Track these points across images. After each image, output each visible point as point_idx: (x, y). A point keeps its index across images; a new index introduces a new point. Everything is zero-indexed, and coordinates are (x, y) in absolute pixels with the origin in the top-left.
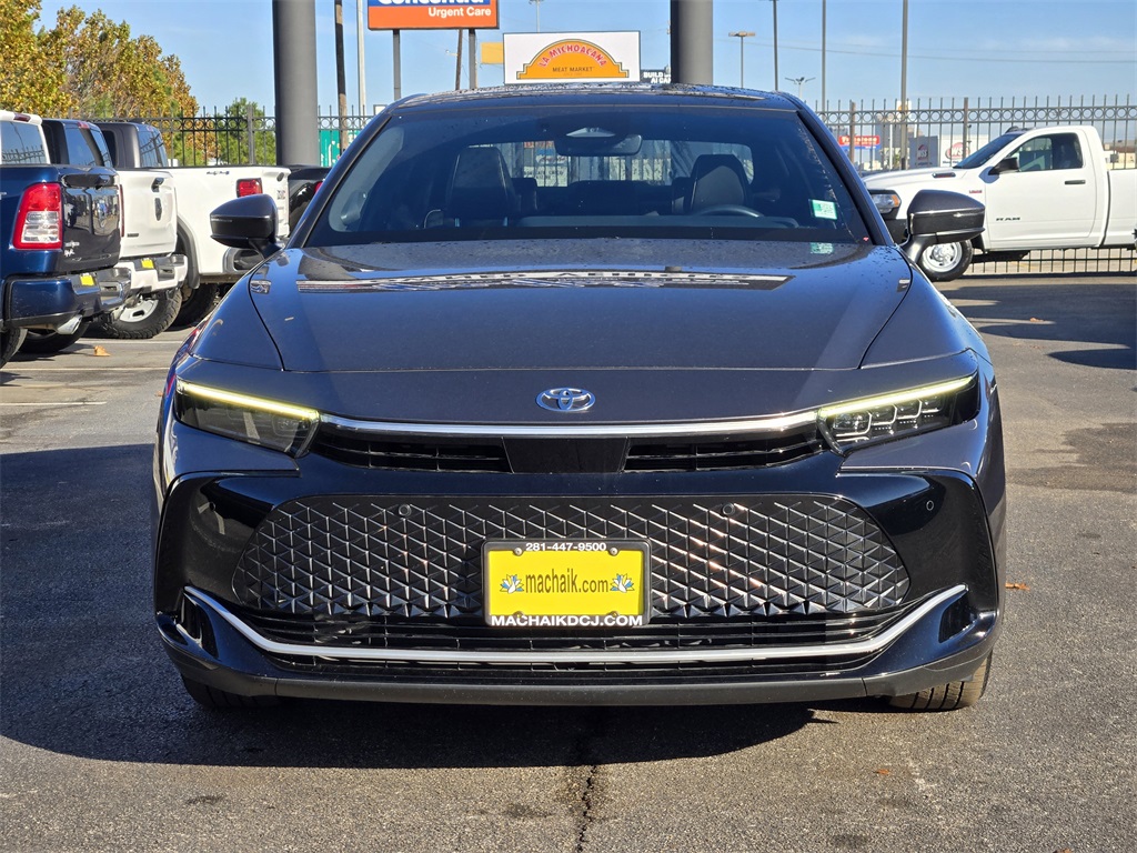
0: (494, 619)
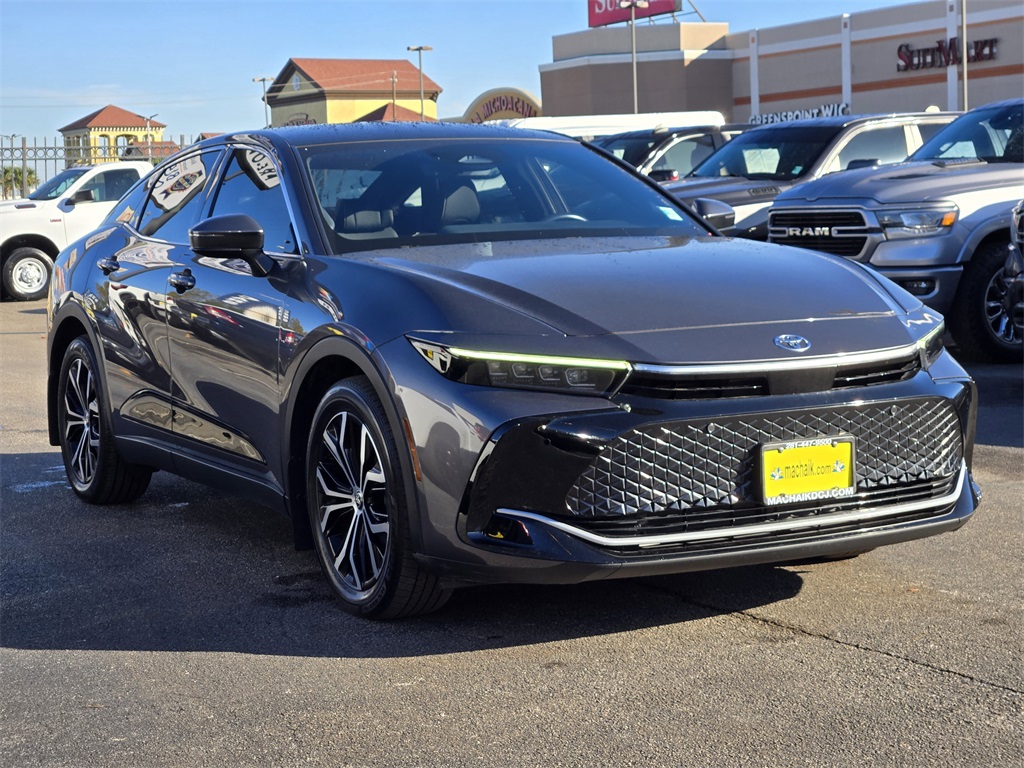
0: (769, 500)
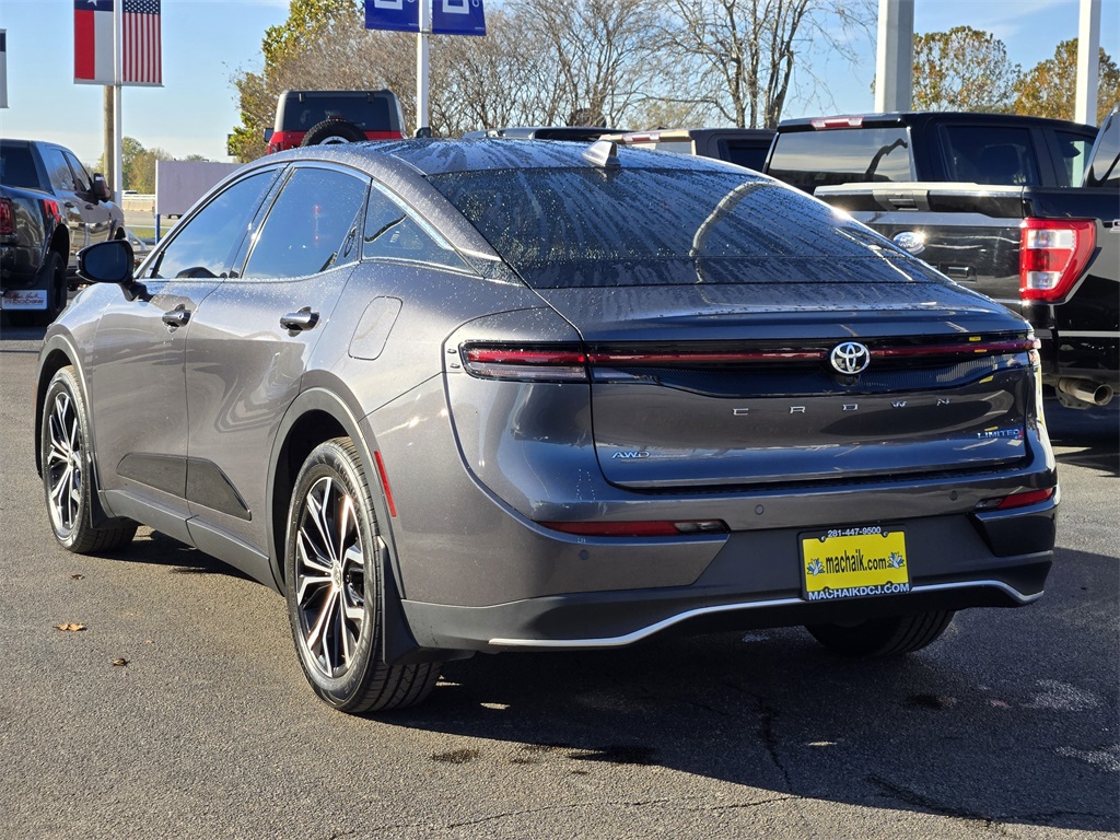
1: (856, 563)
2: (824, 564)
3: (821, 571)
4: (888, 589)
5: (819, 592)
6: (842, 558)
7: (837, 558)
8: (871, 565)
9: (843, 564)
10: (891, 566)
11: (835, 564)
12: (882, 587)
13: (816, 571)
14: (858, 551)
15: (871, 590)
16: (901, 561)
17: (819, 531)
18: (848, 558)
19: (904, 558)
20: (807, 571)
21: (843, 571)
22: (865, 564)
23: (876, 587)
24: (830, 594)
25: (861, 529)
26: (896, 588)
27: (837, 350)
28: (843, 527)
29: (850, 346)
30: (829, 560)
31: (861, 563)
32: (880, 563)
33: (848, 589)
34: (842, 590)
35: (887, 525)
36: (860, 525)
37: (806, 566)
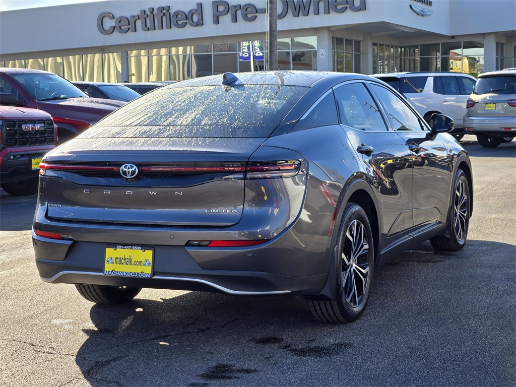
1: (129, 261)
2: (114, 260)
3: (113, 263)
4: (140, 275)
5: (109, 272)
6: (123, 258)
7: (120, 258)
8: (135, 263)
9: (123, 261)
10: (145, 265)
11: (119, 261)
12: (138, 274)
13: (110, 262)
14: (130, 256)
15: (133, 274)
16: (150, 264)
17: (114, 245)
18: (125, 259)
19: (151, 262)
20: (106, 262)
21: (122, 264)
22: (133, 262)
23: (135, 273)
24: (114, 273)
25: (132, 246)
26: (144, 275)
27: (123, 167)
28: (124, 245)
29: (129, 165)
30: (117, 258)
31: (131, 262)
32: (139, 263)
33: (122, 272)
34: (119, 272)
35: (145, 247)
36: (132, 245)
37: (106, 259)
